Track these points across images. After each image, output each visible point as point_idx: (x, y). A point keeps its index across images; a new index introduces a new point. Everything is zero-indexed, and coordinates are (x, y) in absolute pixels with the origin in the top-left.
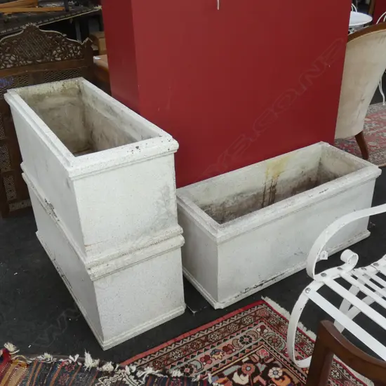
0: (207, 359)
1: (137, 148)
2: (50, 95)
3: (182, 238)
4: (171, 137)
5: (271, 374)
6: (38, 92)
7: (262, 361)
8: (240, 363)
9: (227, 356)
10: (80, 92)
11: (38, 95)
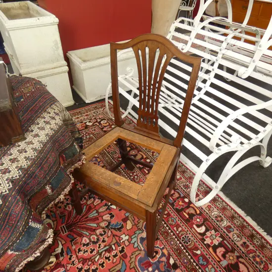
0: (78, 118)
1: (39, 19)
2: (13, 8)
3: (67, 67)
4: (55, 16)
5: (102, 122)
6: (6, 6)
7: (100, 119)
8: (91, 119)
9: (86, 117)
10: (28, 8)
11: (7, 8)
